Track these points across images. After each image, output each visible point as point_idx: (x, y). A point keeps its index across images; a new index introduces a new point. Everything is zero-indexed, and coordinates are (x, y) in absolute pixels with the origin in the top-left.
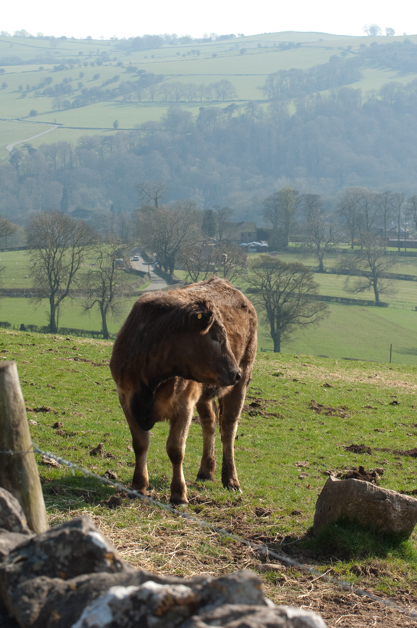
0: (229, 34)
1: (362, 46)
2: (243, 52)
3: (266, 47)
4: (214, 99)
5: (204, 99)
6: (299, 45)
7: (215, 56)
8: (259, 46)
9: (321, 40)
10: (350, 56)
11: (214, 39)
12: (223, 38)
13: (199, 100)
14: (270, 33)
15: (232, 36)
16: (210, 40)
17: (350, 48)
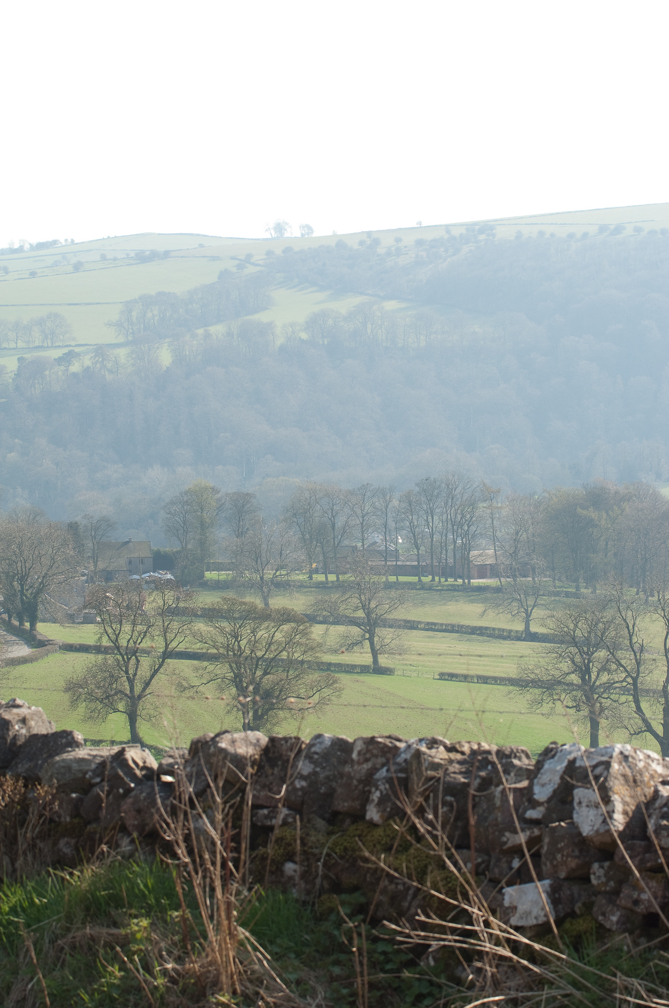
0: (50, 239)
1: (269, 253)
2: (78, 267)
3: (115, 259)
4: (37, 344)
5: (21, 344)
6: (166, 254)
7: (33, 274)
8: (103, 258)
9: (201, 246)
10: (250, 270)
11: (27, 246)
12: (41, 246)
13: (13, 345)
14: (116, 237)
15: (55, 242)
16: (21, 249)
17: (249, 256)
